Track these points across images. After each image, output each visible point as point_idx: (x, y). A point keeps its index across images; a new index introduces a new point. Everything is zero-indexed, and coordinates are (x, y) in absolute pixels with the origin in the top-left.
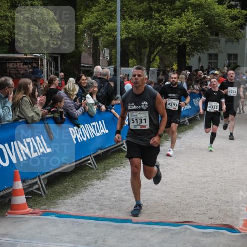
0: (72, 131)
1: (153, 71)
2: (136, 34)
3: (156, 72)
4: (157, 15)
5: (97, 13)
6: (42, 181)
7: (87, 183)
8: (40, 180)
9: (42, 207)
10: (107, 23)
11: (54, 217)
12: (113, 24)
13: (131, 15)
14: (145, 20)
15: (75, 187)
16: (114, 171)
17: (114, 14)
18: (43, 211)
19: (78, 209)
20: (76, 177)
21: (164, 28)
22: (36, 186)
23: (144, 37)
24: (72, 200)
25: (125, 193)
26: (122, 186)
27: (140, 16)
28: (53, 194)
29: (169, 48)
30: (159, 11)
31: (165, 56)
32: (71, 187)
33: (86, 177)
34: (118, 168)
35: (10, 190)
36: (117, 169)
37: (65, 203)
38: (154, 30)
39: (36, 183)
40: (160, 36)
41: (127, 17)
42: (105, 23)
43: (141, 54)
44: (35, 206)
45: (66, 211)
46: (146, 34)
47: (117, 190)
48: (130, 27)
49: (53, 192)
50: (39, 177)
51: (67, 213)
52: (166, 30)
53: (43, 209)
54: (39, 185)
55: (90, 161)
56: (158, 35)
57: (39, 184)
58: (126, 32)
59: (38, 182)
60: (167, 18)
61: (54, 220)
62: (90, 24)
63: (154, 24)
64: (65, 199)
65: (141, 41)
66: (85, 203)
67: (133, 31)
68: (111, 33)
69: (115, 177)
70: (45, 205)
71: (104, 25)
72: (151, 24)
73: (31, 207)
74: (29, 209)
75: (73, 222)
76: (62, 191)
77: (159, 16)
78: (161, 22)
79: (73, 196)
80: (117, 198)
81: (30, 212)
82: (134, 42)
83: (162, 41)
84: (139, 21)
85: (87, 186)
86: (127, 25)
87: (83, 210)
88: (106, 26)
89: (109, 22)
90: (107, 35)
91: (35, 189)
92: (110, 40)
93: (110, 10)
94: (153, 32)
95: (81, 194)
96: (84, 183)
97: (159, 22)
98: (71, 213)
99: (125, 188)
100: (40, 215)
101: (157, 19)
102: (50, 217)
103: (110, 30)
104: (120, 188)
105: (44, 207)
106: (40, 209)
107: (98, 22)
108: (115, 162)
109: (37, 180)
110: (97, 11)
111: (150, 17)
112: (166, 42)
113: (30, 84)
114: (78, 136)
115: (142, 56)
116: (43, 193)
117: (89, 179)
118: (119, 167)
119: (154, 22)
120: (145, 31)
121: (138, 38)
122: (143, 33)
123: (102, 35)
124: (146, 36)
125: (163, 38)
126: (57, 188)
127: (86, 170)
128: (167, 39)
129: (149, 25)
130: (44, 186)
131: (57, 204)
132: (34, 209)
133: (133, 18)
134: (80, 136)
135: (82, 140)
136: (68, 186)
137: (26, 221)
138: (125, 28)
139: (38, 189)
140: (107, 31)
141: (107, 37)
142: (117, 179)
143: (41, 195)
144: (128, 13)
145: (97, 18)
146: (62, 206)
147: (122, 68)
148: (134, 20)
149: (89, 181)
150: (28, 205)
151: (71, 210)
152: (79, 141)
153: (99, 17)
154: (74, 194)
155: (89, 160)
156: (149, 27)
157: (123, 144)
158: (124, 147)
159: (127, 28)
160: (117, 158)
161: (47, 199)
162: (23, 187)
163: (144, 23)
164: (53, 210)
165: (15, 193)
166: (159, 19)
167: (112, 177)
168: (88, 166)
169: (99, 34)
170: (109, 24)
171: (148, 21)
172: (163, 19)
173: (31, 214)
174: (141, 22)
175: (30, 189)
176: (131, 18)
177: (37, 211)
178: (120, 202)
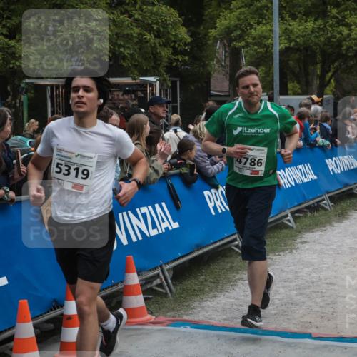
0: (208, 196)
1: (328, 101)
2: (301, 43)
3: (332, 102)
4: (334, 11)
5: (239, 10)
6: (166, 273)
7: (234, 277)
8: (162, 271)
9: (169, 314)
10: (255, 25)
11: (188, 329)
12: (264, 28)
13: (292, 12)
14: (316, 20)
15: (216, 282)
16: (274, 257)
17: (265, 12)
18: (171, 319)
19: (225, 317)
20: (216, 267)
21: (346, 32)
22: (158, 281)
23: (314, 47)
24: (215, 303)
25: (295, 292)
26: (291, 282)
27: (307, 14)
28: (183, 293)
29: (352, 63)
30: (337, 5)
31: (346, 76)
32: (211, 282)
33: (232, 267)
34: (282, 254)
35: (120, 286)
36: (280, 255)
37: (204, 307)
38: (329, 35)
39: (157, 276)
40: (339, 44)
41: (287, 15)
42: (251, 26)
43: (307, 74)
44: (157, 312)
45: (206, 320)
46: (317, 41)
47: (283, 287)
48: (291, 32)
49: (184, 290)
50: (161, 266)
51: (208, 322)
52: (349, 35)
53: (170, 316)
54: (161, 279)
55: (237, 243)
56: (337, 44)
57: (162, 277)
58: (285, 39)
59: (161, 275)
60: (351, 15)
61: (190, 333)
62: (228, 28)
63: (330, 26)
64: (202, 300)
65: (309, 53)
66: (235, 307)
67: (297, 37)
68: (262, 41)
69: (278, 267)
70: (173, 310)
71: (251, 29)
72: (325, 26)
73: (152, 313)
74: (149, 316)
75: (218, 336)
76: (196, 288)
77: (338, 13)
78: (341, 22)
79: (215, 297)
80: (285, 300)
81: (151, 321)
82: (297, 56)
83: (344, 52)
84: (306, 21)
85: (236, 281)
86: (286, 29)
87: (232, 318)
88: (253, 31)
89: (258, 24)
90: (255, 44)
91: (157, 286)
92: (261, 52)
93: (259, 5)
94: (329, 39)
95: (227, 293)
96: (231, 275)
97: (337, 22)
98: (213, 322)
99: (294, 284)
100: (167, 326)
101: (335, 17)
102: (182, 329)
103: (260, 37)
104: (287, 284)
105: (172, 313)
106: (165, 316)
107: (241, 25)
108: (276, 243)
109: (159, 271)
110: (240, 8)
111: (324, 15)
112: (350, 54)
113: (146, 124)
114: (218, 204)
115: (310, 78)
116: (168, 292)
117: (238, 270)
118: (283, 251)
119: (331, 22)
120: (316, 37)
121: (304, 48)
122: (313, 40)
123: (247, 45)
124: (316, 44)
125: (345, 47)
126: (189, 284)
127: (231, 256)
128: (351, 49)
129: (322, 26)
130: (169, 281)
131: (192, 309)
132: (156, 317)
133: (297, 17)
134: (221, 203)
135: (224, 210)
136: (206, 281)
137: (147, 334)
138: (284, 33)
139: (161, 285)
140: (254, 39)
141: (256, 47)
142: (282, 270)
143: (166, 294)
144: (288, 9)
145: (239, 19)
146: (199, 311)
147: (282, 97)
148: (297, 20)
149: (238, 273)
150: (148, 310)
151: (214, 319)
152: (220, 211)
153: (243, 17)
154: (216, 293)
155: (235, 240)
156: (323, 30)
157: (287, 216)
158: (289, 221)
159: (287, 33)
160: (278, 238)
161: (175, 300)
162: (140, 281)
163: (314, 24)
164: (185, 318)
165: (127, 291)
166: (338, 18)
167: (272, 267)
168: (235, 251)
169: (243, 44)
170: (258, 28)
171: (320, 22)
172: (344, 17)
173: (154, 323)
174: (309, 24)
175: (149, 286)
176: (294, 17)
177: (161, 318)
178: (290, 306)
